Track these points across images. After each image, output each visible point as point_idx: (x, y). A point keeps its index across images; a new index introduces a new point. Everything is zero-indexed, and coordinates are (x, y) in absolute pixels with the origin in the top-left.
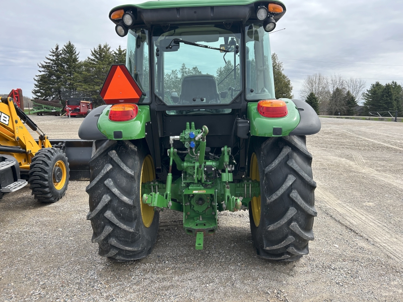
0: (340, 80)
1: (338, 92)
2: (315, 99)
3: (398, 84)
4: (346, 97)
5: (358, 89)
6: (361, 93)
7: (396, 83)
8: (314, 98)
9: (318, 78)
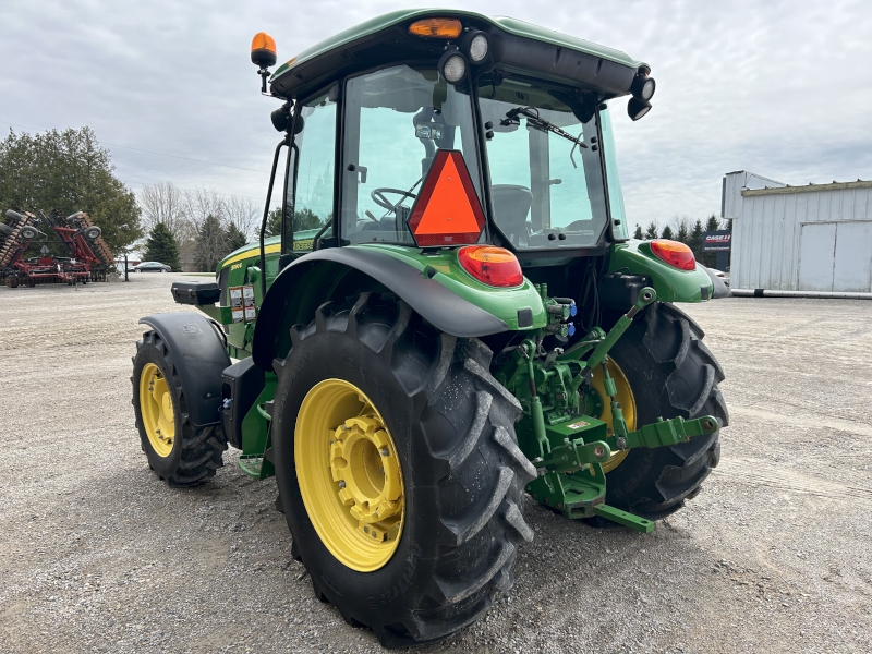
0: (215, 199)
1: (211, 223)
2: (170, 236)
3: (315, 213)
4: (229, 235)
5: (247, 221)
6: (252, 229)
7: (310, 211)
8: (166, 235)
9: (166, 192)
